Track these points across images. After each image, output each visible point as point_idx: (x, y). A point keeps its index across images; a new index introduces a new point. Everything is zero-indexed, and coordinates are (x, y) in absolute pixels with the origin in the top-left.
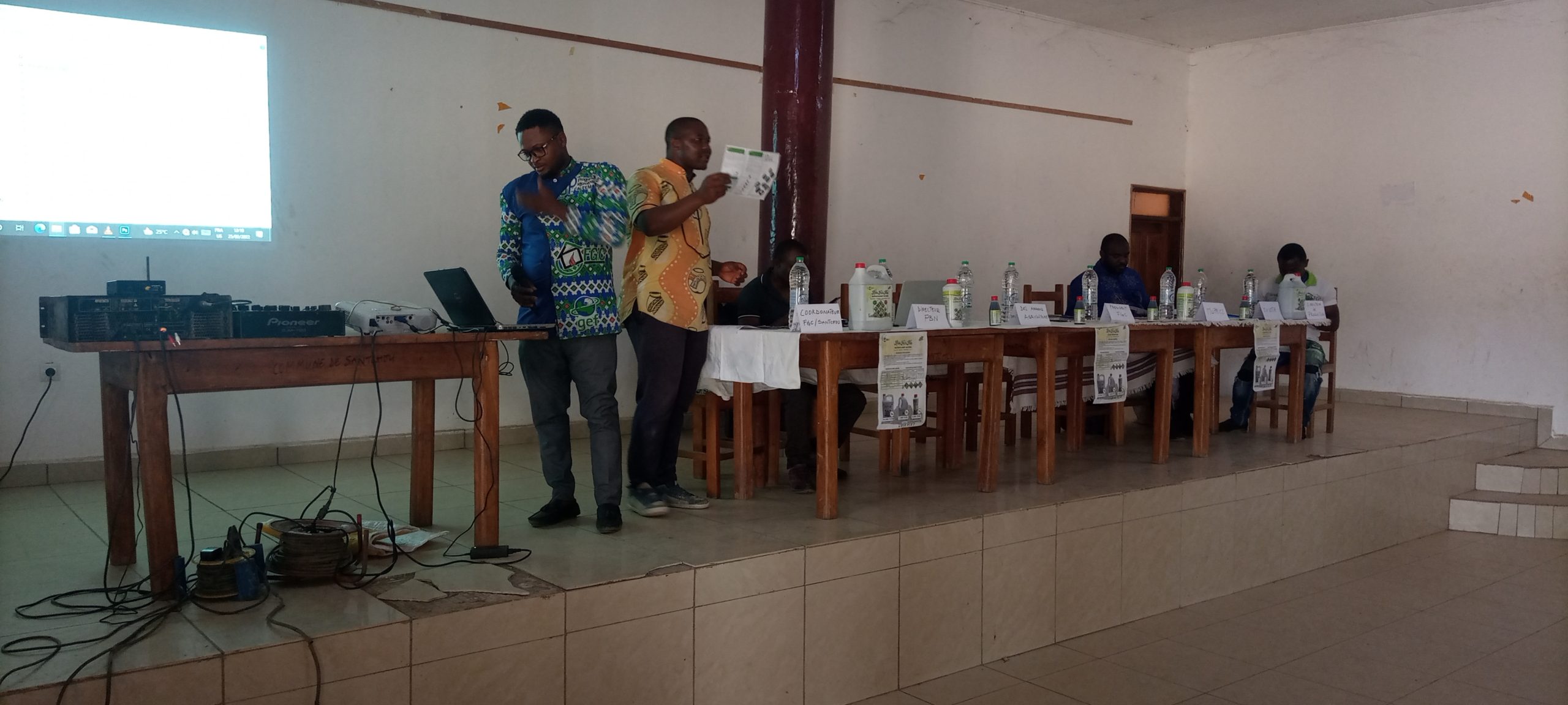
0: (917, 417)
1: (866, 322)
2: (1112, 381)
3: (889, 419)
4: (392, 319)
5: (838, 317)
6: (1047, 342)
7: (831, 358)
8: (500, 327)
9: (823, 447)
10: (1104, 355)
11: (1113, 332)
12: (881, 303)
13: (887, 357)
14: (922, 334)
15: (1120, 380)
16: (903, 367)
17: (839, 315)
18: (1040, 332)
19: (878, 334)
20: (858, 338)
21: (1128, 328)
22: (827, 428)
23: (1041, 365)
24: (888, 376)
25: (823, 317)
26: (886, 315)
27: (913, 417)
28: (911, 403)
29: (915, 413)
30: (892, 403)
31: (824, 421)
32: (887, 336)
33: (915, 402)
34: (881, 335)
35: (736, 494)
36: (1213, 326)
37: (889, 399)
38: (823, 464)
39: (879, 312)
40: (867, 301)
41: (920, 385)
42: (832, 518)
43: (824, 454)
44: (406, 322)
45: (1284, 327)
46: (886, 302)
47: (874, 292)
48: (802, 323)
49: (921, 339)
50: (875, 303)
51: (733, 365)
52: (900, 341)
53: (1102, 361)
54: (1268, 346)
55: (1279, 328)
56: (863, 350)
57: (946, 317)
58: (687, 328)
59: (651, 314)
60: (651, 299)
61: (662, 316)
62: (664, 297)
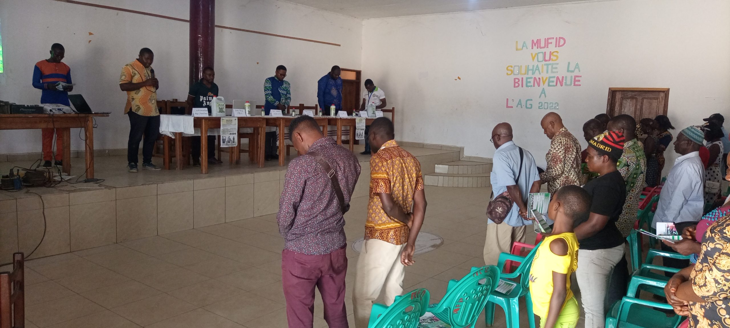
0: (234, 143)
1: (216, 114)
3: (224, 144)
4: (57, 109)
6: (281, 122)
7: (205, 124)
8: (93, 113)
9: (203, 152)
12: (221, 108)
13: (223, 125)
14: (236, 118)
16: (229, 128)
17: (207, 112)
18: (279, 119)
19: (220, 118)
20: (213, 119)
22: (204, 147)
24: (224, 131)
25: (202, 112)
26: (223, 112)
27: (233, 143)
28: (232, 139)
29: (234, 142)
30: (226, 139)
31: (203, 145)
32: (224, 118)
33: (234, 139)
34: (221, 118)
35: (177, 169)
36: (341, 119)
37: (224, 138)
39: (221, 111)
40: (216, 107)
41: (235, 134)
42: (205, 174)
43: (203, 154)
44: (61, 110)
45: (367, 120)
46: (223, 108)
47: (219, 105)
48: (195, 114)
49: (235, 119)
50: (219, 108)
51: (173, 127)
52: (228, 120)
54: (361, 126)
55: (365, 120)
56: (216, 123)
57: (245, 113)
58: (149, 116)
59: (136, 113)
60: (136, 108)
61: (140, 113)
62: (141, 106)
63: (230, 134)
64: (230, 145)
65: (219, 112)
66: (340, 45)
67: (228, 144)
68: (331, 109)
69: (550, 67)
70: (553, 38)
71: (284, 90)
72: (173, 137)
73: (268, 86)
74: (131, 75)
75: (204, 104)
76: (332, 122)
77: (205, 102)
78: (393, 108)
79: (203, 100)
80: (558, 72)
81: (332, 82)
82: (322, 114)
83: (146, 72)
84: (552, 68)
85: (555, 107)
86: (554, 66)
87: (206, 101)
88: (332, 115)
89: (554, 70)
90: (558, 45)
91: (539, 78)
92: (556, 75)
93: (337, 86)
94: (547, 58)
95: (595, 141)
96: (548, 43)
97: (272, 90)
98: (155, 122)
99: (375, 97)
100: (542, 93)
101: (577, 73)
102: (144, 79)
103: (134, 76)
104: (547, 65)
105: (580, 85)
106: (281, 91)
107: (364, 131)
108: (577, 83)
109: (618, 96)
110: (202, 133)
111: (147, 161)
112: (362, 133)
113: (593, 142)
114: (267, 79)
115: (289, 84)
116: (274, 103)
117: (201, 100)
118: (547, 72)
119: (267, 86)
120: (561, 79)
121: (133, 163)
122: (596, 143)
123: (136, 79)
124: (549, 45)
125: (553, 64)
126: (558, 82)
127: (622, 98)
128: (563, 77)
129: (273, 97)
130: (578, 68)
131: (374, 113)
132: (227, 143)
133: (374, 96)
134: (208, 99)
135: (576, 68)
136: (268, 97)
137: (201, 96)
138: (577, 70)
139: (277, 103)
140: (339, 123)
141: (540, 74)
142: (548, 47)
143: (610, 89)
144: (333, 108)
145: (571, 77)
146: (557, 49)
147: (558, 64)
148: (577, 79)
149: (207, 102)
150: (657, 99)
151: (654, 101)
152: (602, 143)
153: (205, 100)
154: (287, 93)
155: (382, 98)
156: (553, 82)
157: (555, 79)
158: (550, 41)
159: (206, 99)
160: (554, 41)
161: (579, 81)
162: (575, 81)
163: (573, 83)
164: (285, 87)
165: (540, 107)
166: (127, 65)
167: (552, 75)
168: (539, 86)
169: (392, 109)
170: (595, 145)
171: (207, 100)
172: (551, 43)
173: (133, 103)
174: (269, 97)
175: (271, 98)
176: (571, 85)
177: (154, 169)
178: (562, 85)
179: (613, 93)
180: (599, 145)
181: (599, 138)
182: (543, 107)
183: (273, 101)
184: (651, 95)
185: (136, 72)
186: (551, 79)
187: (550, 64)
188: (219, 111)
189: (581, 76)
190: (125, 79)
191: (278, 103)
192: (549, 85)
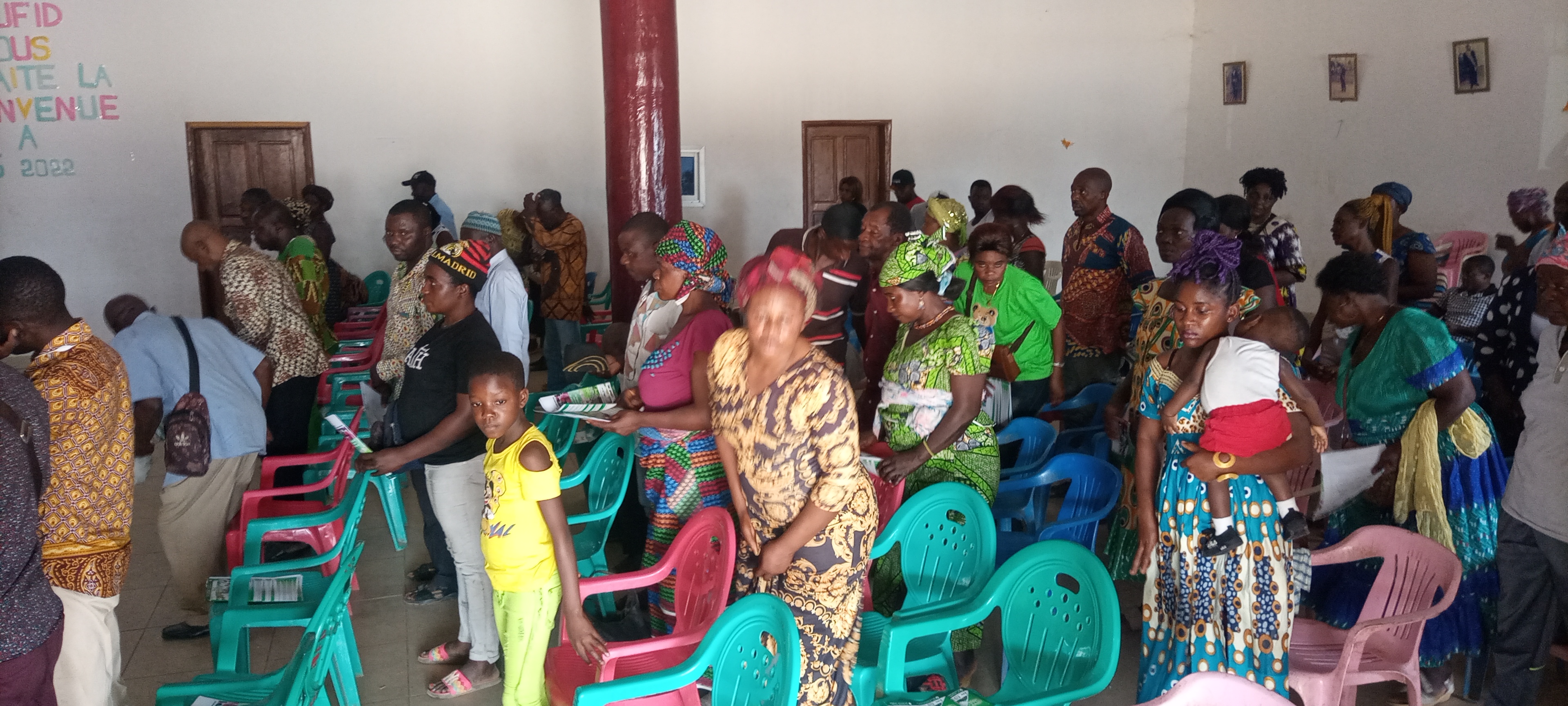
69: (33, 74)
70: (27, 4)
80: (56, 86)
84: (41, 77)
85: (66, 170)
86: (45, 72)
89: (46, 82)
90: (42, 19)
91: (10, 102)
92: (54, 94)
94: (21, 51)
95: (447, 257)
96: (16, 16)
100: (24, 138)
101: (103, 89)
104: (26, 69)
105: (117, 117)
108: (109, 113)
109: (207, 139)
113: (444, 257)
118: (29, 86)
120: (68, 104)
122: (449, 260)
124: (20, 20)
125: (39, 68)
126: (63, 111)
127: (217, 143)
128: (72, 99)
130: (105, 77)
135: (99, 78)
138: (102, 82)
141: (9, 90)
142: (16, 26)
143: (187, 124)
145: (93, 97)
146: (43, 31)
147: (52, 67)
148: (107, 102)
150: (288, 142)
151: (282, 147)
152: (460, 260)
156: (48, 110)
157: (52, 104)
158: (20, 10)
160: (30, 11)
161: (113, 107)
162: (104, 108)
163: (100, 112)
165: (27, 173)
167: (45, 93)
168: (12, 118)
170: (449, 264)
172: (24, 16)
176: (95, 115)
178: (72, 118)
179: (195, 132)
180: (455, 265)
181: (453, 251)
182: (33, 171)
184: (268, 136)
186: (44, 105)
187: (32, 67)
189: (116, 98)
192: (40, 119)
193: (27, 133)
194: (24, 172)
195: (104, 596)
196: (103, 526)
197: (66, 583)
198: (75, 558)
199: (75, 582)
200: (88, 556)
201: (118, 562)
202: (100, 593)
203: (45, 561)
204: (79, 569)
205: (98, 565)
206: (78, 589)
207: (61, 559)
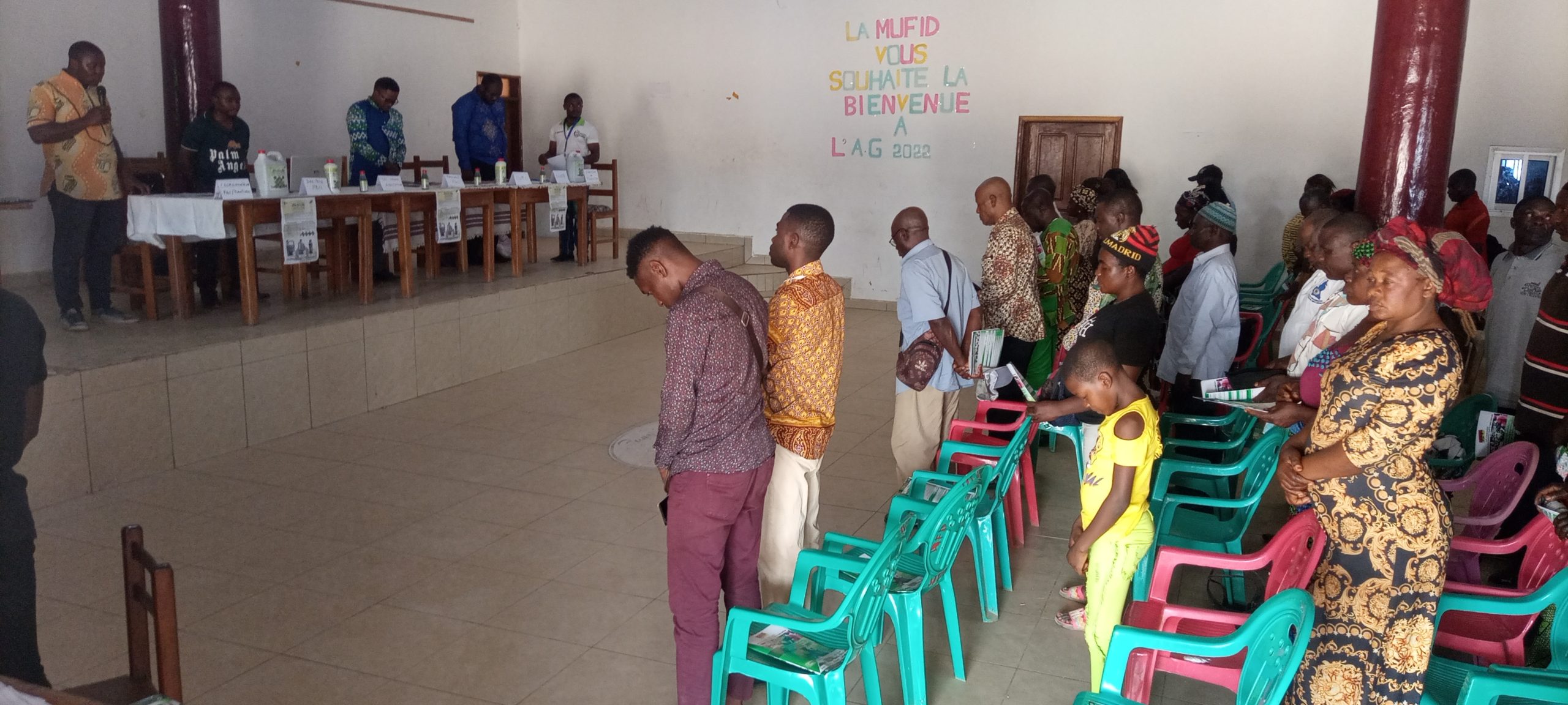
0: (312, 255)
1: (269, 191)
2: (450, 227)
3: (292, 257)
5: (249, 188)
6: (403, 201)
7: (246, 216)
9: (245, 277)
10: (443, 211)
11: (449, 195)
12: (279, 178)
13: (287, 215)
14: (310, 199)
15: (456, 227)
16: (299, 222)
18: (397, 195)
19: (278, 200)
20: (265, 202)
21: (459, 192)
22: (246, 265)
23: (399, 217)
24: (288, 227)
25: (238, 188)
26: (284, 186)
27: (310, 255)
28: (307, 246)
29: (311, 252)
30: (294, 246)
32: (286, 200)
33: (310, 245)
34: (282, 200)
35: (175, 317)
36: (519, 188)
37: (291, 244)
38: (246, 288)
39: (279, 184)
40: (269, 176)
41: (313, 233)
42: (255, 325)
43: (246, 282)
45: (569, 189)
46: (282, 177)
47: (274, 171)
48: (222, 192)
49: (311, 202)
50: (275, 178)
51: (169, 223)
52: (295, 204)
53: (442, 214)
54: (559, 201)
55: (566, 189)
56: (269, 211)
57: (329, 185)
58: (99, 199)
59: (67, 193)
60: (66, 182)
61: (77, 194)
62: (77, 178)
63: (303, 234)
64: (305, 259)
65: (276, 187)
66: (472, 21)
67: (300, 256)
68: (496, 169)
69: (912, 74)
70: (916, 18)
71: (392, 130)
72: (162, 246)
73: (359, 121)
74: (53, 107)
75: (220, 169)
76: (502, 196)
77: (222, 162)
78: (614, 161)
79: (217, 159)
80: (926, 85)
81: (483, 108)
82: (480, 181)
83: (87, 100)
84: (917, 77)
85: (924, 154)
86: (920, 74)
87: (225, 161)
88: (501, 181)
89: (920, 82)
90: (926, 32)
91: (893, 97)
92: (924, 91)
93: (494, 117)
94: (907, 58)
95: (1115, 242)
96: (907, 28)
97: (367, 131)
98: (117, 212)
99: (580, 138)
100: (899, 126)
101: (961, 88)
102: (83, 113)
103: (59, 108)
104: (907, 71)
105: (967, 111)
106: (388, 133)
107: (564, 213)
108: (962, 107)
109: (1035, 131)
110: (238, 232)
111: (101, 304)
112: (562, 218)
113: (1112, 243)
114: (353, 106)
115: (400, 116)
116: (376, 161)
117: (213, 158)
118: (908, 85)
119: (356, 122)
120: (933, 100)
121: (73, 311)
122: (1116, 245)
123: (65, 114)
124: (910, 31)
125: (917, 70)
126: (929, 106)
127: (1043, 135)
128: (937, 95)
129: (373, 147)
130: (964, 78)
131: (581, 174)
132: (297, 256)
133: (577, 136)
134: (230, 155)
135: (959, 77)
136: (362, 148)
137: (211, 150)
138: (961, 82)
139: (383, 160)
140: (515, 198)
141: (894, 88)
142: (906, 36)
143: (1020, 118)
144: (501, 166)
145: (952, 94)
146: (925, 40)
147: (926, 69)
148: (962, 98)
149: (228, 163)
150: (1101, 135)
151: (1097, 140)
152: (1127, 245)
153: (223, 157)
154: (398, 137)
155: (590, 141)
156: (919, 104)
157: (922, 100)
158: (910, 23)
159: (225, 155)
160: (917, 24)
161: (966, 103)
162: (959, 103)
163: (955, 106)
164: (395, 123)
165: (897, 155)
166: (41, 84)
167: (917, 91)
168: (893, 112)
169: (611, 163)
170: (1116, 249)
171: (228, 157)
172: (913, 28)
173: (58, 171)
174: (364, 148)
175: (367, 149)
176: (951, 109)
177: (120, 321)
178: (935, 112)
179: (1025, 125)
180: (1122, 249)
181: (1121, 236)
182: (901, 153)
183: (373, 156)
184: (1087, 129)
185: (64, 100)
186: (916, 100)
187: (911, 70)
188: (274, 185)
189: (969, 94)
190: (39, 116)
191: (385, 161)
192: (912, 111)
193: (901, 123)
194: (894, 153)
195: (807, 457)
196: (813, 407)
197: (784, 443)
198: (791, 427)
199: (789, 443)
200: (800, 428)
201: (820, 436)
202: (804, 455)
203: (773, 425)
204: (793, 435)
205: (806, 435)
206: (790, 449)
207: (783, 426)
